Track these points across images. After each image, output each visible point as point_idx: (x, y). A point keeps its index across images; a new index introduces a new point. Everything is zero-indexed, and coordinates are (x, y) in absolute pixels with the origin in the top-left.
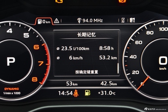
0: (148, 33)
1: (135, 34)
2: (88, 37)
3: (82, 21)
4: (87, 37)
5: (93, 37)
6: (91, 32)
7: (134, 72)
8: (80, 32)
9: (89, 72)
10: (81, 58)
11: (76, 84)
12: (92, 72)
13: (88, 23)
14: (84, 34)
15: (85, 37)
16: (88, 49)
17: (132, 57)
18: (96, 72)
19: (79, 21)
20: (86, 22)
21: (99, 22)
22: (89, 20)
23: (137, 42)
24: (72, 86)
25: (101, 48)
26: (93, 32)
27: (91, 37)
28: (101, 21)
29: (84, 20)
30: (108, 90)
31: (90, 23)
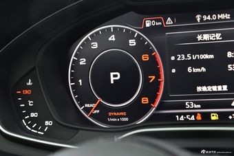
2: (212, 41)
3: (202, 19)
4: (210, 41)
5: (219, 40)
6: (215, 32)
8: (200, 33)
9: (214, 88)
10: (203, 69)
11: (199, 106)
12: (220, 88)
13: (210, 21)
14: (206, 37)
15: (207, 41)
16: (212, 56)
18: (225, 88)
19: (198, 20)
20: (207, 20)
21: (225, 19)
22: (211, 17)
24: (194, 108)
25: (229, 54)
26: (218, 32)
27: (216, 40)
28: (228, 16)
29: (205, 18)
31: (213, 20)
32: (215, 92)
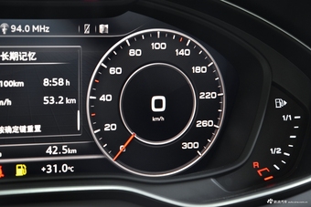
0: (132, 53)
1: (108, 56)
2: (22, 61)
3: (9, 31)
4: (19, 61)
5: (32, 61)
6: (27, 50)
7: (108, 127)
8: (5, 50)
9: (23, 129)
10: (8, 102)
12: (30, 129)
13: (21, 33)
14: (14, 56)
15: (16, 62)
16: (21, 84)
17: (103, 98)
19: (4, 30)
20: (17, 32)
21: (43, 33)
22: (23, 28)
23: (112, 71)
25: (46, 82)
26: (32, 50)
27: (28, 61)
28: (46, 29)
29: (14, 28)
30: (60, 163)
31: (25, 33)
32: (23, 134)
